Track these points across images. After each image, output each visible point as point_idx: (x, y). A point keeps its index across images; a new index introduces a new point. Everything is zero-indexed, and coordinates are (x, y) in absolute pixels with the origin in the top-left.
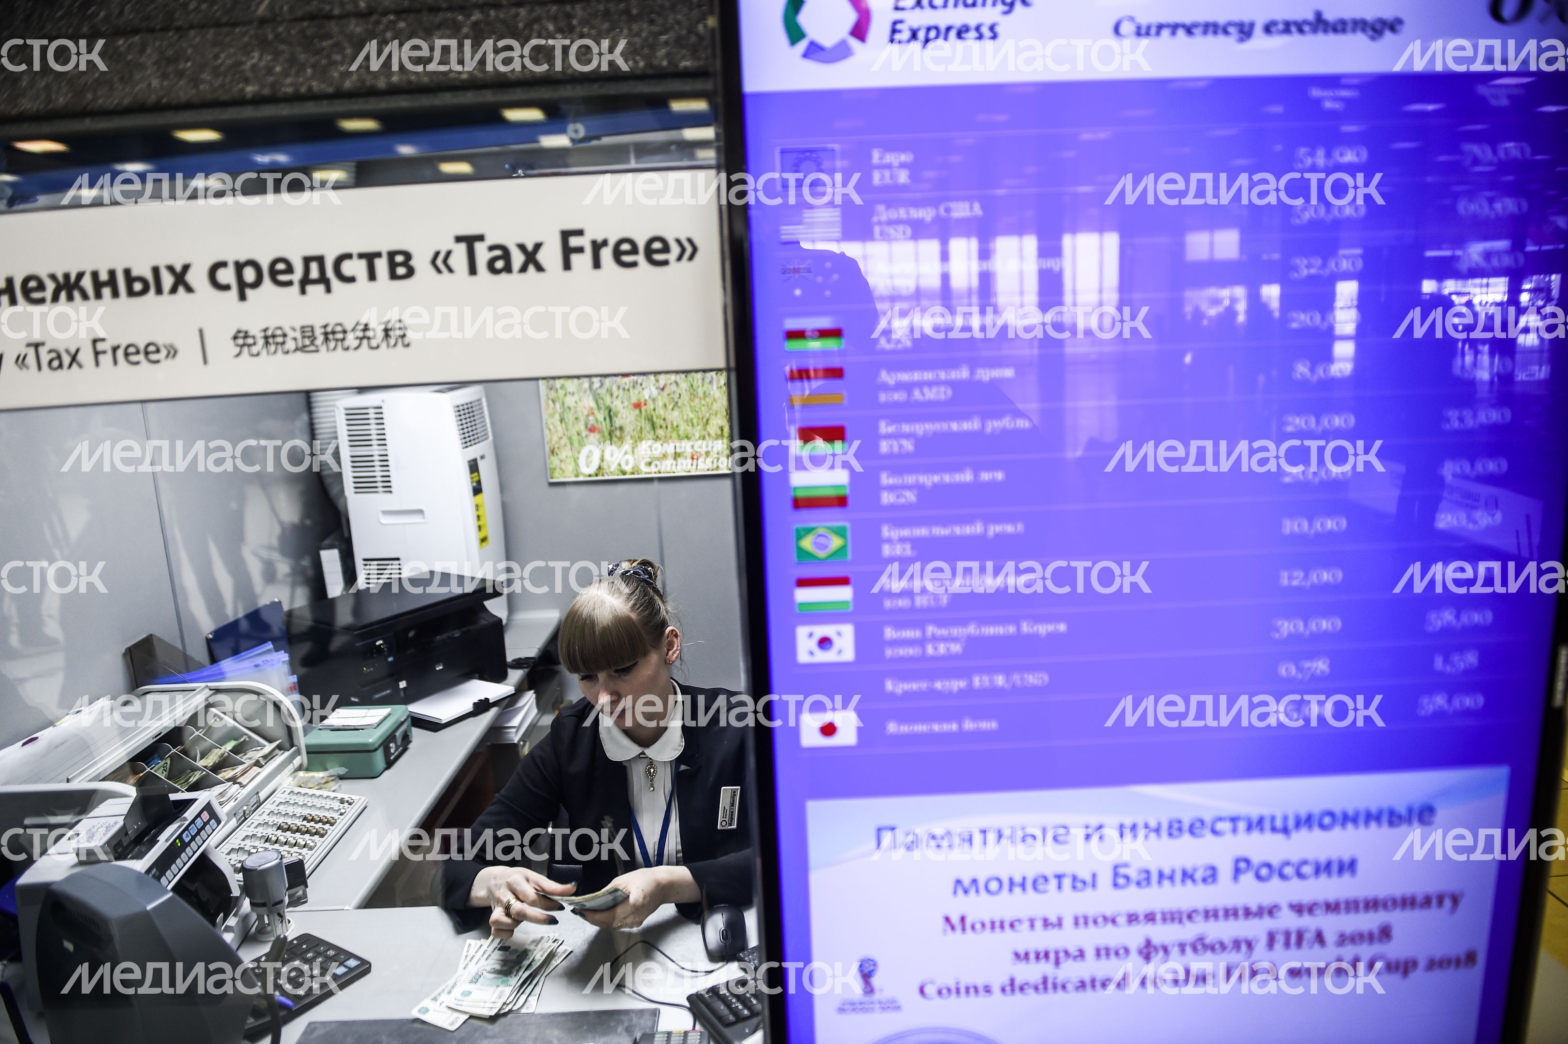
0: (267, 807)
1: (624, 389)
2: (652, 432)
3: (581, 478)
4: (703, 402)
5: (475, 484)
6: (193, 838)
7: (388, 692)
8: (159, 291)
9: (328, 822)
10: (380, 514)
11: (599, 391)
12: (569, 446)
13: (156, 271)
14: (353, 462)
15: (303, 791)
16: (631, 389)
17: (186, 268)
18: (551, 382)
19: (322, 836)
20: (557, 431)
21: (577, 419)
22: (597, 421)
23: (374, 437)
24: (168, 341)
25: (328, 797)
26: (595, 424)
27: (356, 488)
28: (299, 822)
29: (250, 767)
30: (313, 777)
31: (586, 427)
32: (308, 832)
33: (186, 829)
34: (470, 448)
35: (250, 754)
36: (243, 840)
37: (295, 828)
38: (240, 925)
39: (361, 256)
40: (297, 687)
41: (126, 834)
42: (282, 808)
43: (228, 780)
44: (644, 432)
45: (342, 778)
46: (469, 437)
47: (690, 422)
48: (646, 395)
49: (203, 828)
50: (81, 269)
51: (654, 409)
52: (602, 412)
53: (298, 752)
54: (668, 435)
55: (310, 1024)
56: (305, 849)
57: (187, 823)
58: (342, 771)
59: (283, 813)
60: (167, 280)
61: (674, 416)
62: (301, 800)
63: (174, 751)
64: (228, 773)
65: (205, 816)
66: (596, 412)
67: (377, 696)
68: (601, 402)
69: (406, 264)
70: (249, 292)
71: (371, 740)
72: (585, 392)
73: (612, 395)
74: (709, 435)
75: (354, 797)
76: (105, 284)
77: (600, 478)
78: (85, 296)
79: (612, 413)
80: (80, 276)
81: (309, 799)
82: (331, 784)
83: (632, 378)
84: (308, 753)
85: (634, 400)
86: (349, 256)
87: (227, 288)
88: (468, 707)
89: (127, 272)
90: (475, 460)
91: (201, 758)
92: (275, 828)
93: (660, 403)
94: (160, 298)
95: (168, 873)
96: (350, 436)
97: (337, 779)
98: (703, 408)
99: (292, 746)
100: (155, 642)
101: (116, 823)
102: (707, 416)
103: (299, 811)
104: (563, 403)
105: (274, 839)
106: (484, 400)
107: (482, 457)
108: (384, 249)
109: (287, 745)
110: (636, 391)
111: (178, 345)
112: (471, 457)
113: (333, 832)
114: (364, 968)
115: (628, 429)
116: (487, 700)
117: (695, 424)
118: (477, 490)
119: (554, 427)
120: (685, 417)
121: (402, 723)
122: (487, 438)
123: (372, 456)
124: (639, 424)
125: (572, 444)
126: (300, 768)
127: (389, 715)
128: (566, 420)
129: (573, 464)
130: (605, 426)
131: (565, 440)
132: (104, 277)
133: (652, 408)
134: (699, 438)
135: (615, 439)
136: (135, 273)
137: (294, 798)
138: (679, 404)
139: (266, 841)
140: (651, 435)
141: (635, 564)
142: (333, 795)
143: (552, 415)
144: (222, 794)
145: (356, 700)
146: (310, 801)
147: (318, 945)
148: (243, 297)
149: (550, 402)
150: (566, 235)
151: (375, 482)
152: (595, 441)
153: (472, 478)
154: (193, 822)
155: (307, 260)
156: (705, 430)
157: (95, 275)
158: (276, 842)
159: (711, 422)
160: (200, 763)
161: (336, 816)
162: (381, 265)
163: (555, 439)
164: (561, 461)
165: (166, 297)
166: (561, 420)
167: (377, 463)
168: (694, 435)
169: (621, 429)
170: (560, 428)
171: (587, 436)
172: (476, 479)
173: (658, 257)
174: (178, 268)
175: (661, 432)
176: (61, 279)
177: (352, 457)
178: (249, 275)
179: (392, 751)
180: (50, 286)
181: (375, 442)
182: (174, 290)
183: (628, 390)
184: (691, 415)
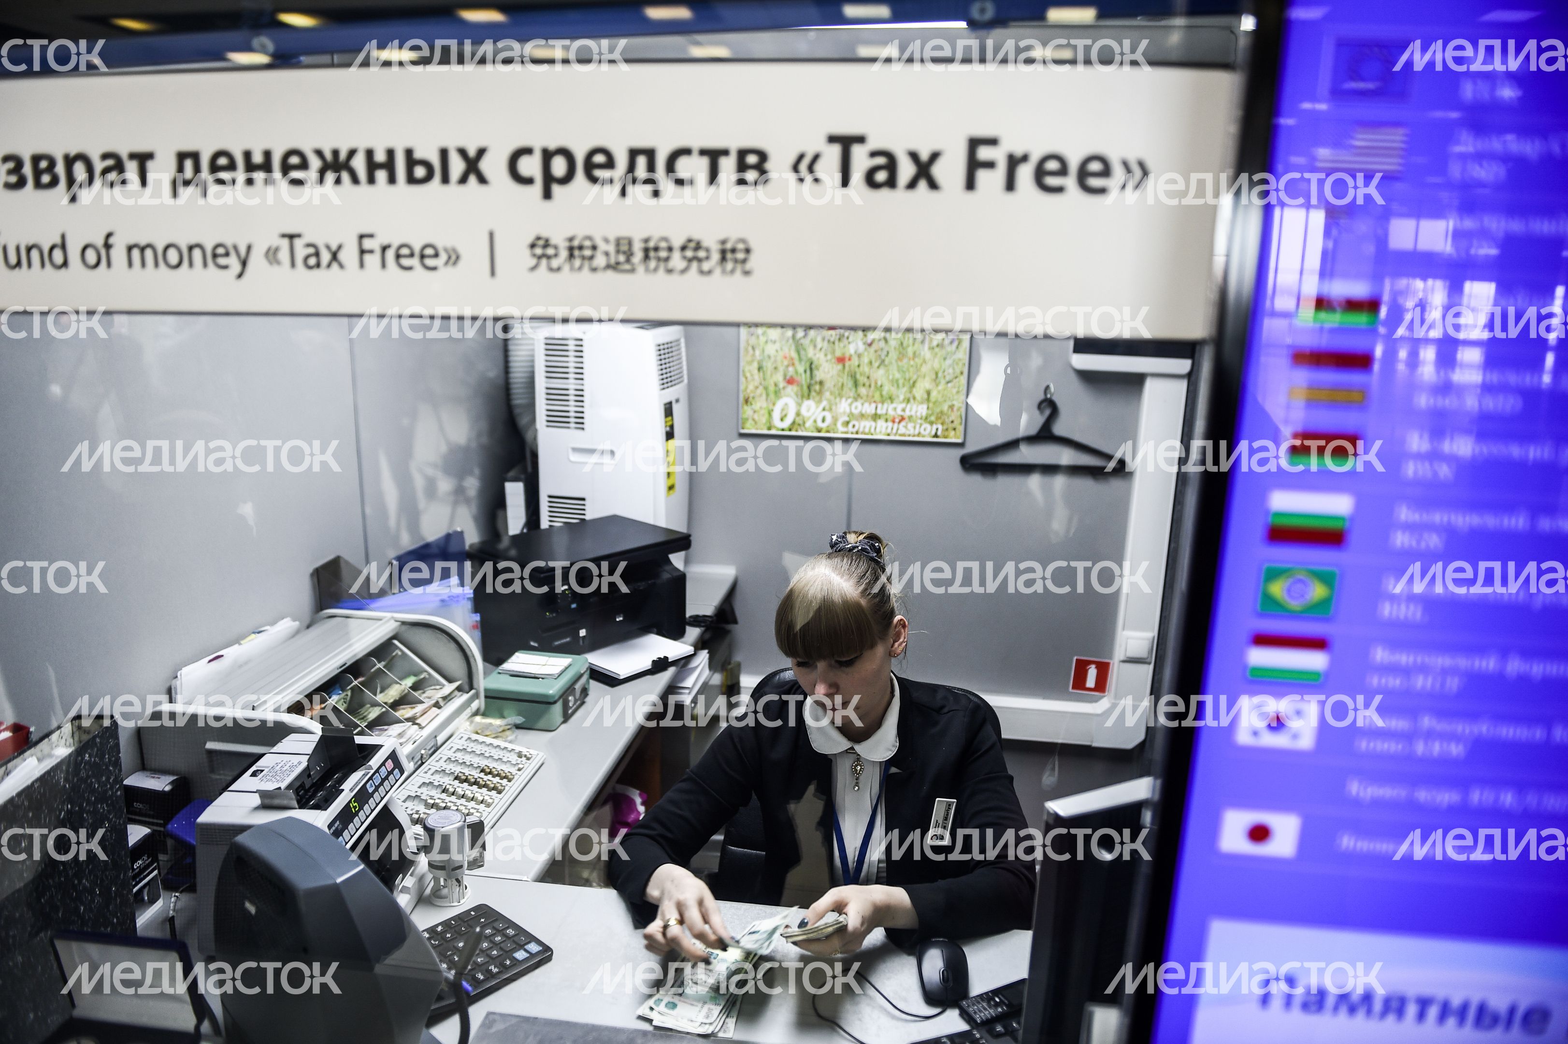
0: (444, 752)
1: (829, 341)
2: (854, 389)
3: (773, 432)
4: (912, 363)
5: (668, 429)
6: (377, 789)
7: (568, 639)
8: (445, 179)
9: (505, 777)
10: (570, 451)
11: (802, 341)
12: (764, 396)
13: (444, 154)
14: (548, 394)
15: (481, 738)
16: (837, 343)
17: (481, 152)
18: (753, 329)
19: (500, 792)
20: (753, 380)
21: (776, 368)
22: (796, 372)
23: (572, 370)
24: (449, 245)
25: (506, 748)
26: (795, 377)
27: (548, 421)
28: (476, 774)
29: (430, 708)
30: (491, 724)
31: (785, 378)
32: (485, 786)
33: (371, 778)
34: (667, 391)
35: (429, 692)
36: (419, 787)
37: (473, 780)
38: (417, 886)
39: (703, 152)
40: (479, 625)
41: (309, 776)
42: (460, 756)
43: (408, 720)
44: (845, 389)
45: (518, 727)
46: (667, 380)
47: (895, 383)
48: (851, 349)
49: (387, 778)
50: (352, 145)
51: (859, 366)
52: (803, 363)
53: (476, 696)
54: (871, 394)
55: (489, 1014)
56: (482, 806)
57: (372, 772)
58: (519, 720)
59: (461, 761)
60: (457, 166)
61: (880, 375)
62: (478, 749)
63: (355, 683)
64: (405, 712)
65: (390, 764)
66: (797, 362)
67: (557, 643)
68: (802, 353)
69: (760, 167)
70: (556, 189)
71: (551, 692)
72: (788, 341)
73: (815, 346)
74: (914, 398)
75: (532, 752)
76: (381, 166)
77: (793, 433)
78: (355, 180)
79: (813, 366)
80: (352, 153)
81: (486, 748)
82: (508, 733)
83: (838, 331)
84: (486, 697)
85: (838, 354)
86: (687, 152)
87: (529, 181)
88: (647, 665)
89: (409, 153)
90: (670, 403)
91: (381, 692)
92: (452, 778)
93: (866, 360)
94: (445, 188)
95: (351, 826)
96: (547, 366)
97: (514, 729)
98: (911, 369)
99: (471, 687)
100: (343, 565)
101: (300, 763)
102: (915, 377)
103: (476, 761)
104: (763, 351)
105: (451, 790)
106: (683, 341)
107: (677, 401)
108: (734, 144)
109: (466, 687)
110: (842, 345)
111: (461, 251)
112: (668, 400)
113: (511, 789)
114: (545, 955)
115: (829, 384)
116: (666, 658)
117: (901, 385)
118: (670, 435)
119: (752, 375)
120: (891, 377)
121: (581, 676)
122: (682, 381)
123: (567, 389)
124: (841, 380)
125: (767, 395)
126: (476, 713)
127: (570, 665)
128: (765, 369)
129: (767, 416)
130: (804, 379)
131: (760, 390)
132: (380, 157)
133: (857, 364)
134: (904, 400)
135: (813, 394)
136: (418, 155)
137: (471, 746)
138: (887, 362)
139: (443, 792)
140: (852, 394)
141: (861, 537)
142: (510, 746)
143: (750, 363)
144: (400, 735)
145: (536, 645)
146: (488, 751)
147: (496, 920)
148: (547, 194)
149: (750, 349)
150: (974, 143)
151: (568, 417)
152: (792, 394)
153: (666, 422)
154: (377, 771)
155: (634, 154)
156: (911, 392)
157: (370, 153)
158: (453, 794)
159: (918, 385)
160: (380, 698)
161: (513, 770)
162: (728, 165)
163: (751, 387)
164: (755, 412)
165: (453, 188)
166: (760, 369)
167: (572, 398)
168: (898, 396)
169: (821, 383)
170: (757, 376)
171: (784, 388)
172: (670, 423)
173: (1094, 182)
174: (472, 153)
175: (863, 391)
176: (329, 156)
177: (547, 388)
178: (559, 166)
179: (571, 704)
180: (315, 163)
181: (571, 376)
182: (463, 180)
183: (834, 343)
184: (897, 375)
